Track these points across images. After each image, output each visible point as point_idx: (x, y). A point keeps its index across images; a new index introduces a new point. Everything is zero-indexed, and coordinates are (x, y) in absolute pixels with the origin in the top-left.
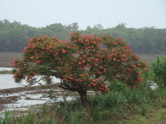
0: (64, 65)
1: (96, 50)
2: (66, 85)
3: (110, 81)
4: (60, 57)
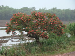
0: (29, 26)
1: (43, 19)
2: (30, 35)
3: (49, 33)
4: (27, 22)
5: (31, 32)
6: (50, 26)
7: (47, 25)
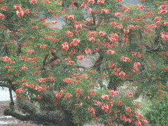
0: (19, 51)
1: (113, 9)
2: (25, 108)
4: (10, 27)
5: (32, 91)
6: (151, 51)
7: (133, 47)
